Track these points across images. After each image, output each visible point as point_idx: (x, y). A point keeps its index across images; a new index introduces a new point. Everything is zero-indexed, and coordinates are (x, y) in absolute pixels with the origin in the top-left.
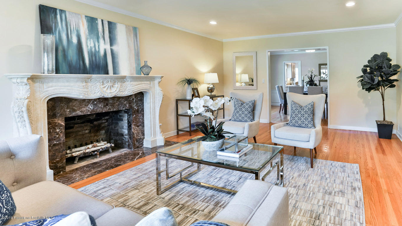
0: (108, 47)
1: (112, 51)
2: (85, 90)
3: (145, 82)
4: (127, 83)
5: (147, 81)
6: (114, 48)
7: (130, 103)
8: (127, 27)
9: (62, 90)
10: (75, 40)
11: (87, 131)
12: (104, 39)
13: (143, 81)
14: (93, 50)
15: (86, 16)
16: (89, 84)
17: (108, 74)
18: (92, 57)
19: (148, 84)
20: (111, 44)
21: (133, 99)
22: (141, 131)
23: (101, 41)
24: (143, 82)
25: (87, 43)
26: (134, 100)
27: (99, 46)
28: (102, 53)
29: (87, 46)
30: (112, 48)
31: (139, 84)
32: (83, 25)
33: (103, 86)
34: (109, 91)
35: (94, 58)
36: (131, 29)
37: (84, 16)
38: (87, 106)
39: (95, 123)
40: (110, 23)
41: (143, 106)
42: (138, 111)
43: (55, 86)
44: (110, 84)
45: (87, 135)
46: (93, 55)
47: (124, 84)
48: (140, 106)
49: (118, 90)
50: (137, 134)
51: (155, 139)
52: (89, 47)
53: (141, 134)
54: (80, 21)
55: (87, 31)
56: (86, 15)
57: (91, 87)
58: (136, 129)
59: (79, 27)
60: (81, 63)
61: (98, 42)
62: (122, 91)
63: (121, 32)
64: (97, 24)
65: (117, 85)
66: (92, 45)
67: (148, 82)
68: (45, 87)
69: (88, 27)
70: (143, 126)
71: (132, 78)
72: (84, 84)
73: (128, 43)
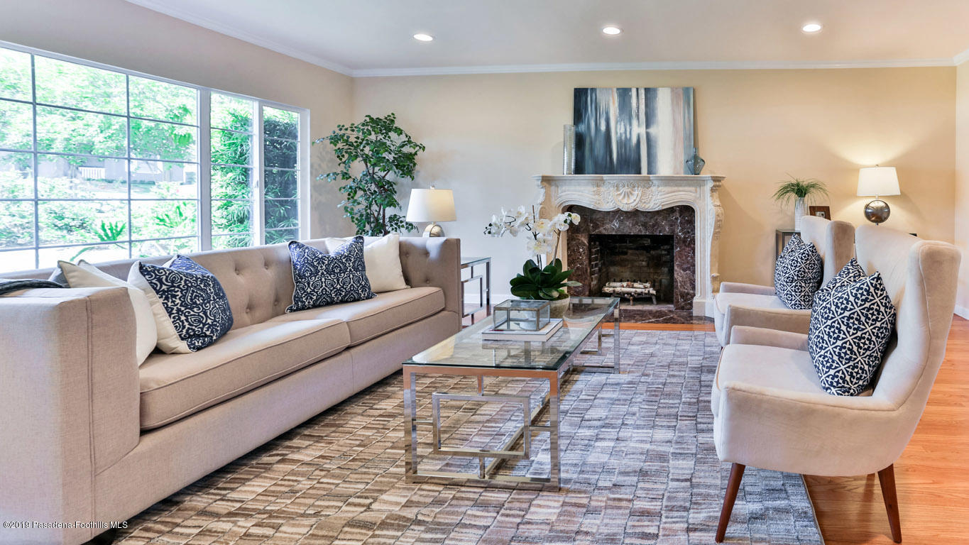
0: (643, 130)
1: (648, 135)
2: (597, 196)
3: (686, 188)
4: (653, 189)
5: (690, 185)
6: (652, 130)
7: (671, 225)
8: (673, 90)
9: (574, 196)
10: (603, 128)
11: (644, 263)
12: (638, 119)
13: (681, 186)
14: (623, 138)
15: (618, 89)
16: (602, 189)
17: (640, 173)
18: (621, 148)
19: (691, 192)
20: (648, 126)
21: (677, 219)
22: (691, 280)
23: (635, 122)
24: (681, 188)
25: (616, 128)
26: (679, 221)
27: (631, 130)
28: (634, 140)
29: (617, 133)
30: (648, 130)
31: (674, 192)
32: (614, 103)
33: (619, 193)
34: (625, 201)
35: (623, 150)
36: (681, 92)
37: (615, 90)
38: (612, 222)
39: (653, 252)
40: (647, 90)
41: (694, 234)
42: (684, 241)
43: (568, 191)
44: (626, 189)
45: (645, 269)
46: (623, 144)
47: (648, 192)
48: (689, 232)
49: (638, 200)
50: (683, 283)
51: (704, 301)
52: (619, 134)
53: (688, 285)
54: (611, 98)
55: (618, 111)
56: (618, 87)
57: (604, 194)
58: (681, 273)
59: (609, 108)
60: (608, 159)
61: (630, 125)
62: (645, 202)
63: (664, 101)
64: (631, 97)
65: (637, 192)
66: (623, 130)
67: (692, 189)
68: (560, 191)
69: (619, 105)
70: (694, 272)
71: (661, 180)
72: (595, 189)
73: (674, 120)
